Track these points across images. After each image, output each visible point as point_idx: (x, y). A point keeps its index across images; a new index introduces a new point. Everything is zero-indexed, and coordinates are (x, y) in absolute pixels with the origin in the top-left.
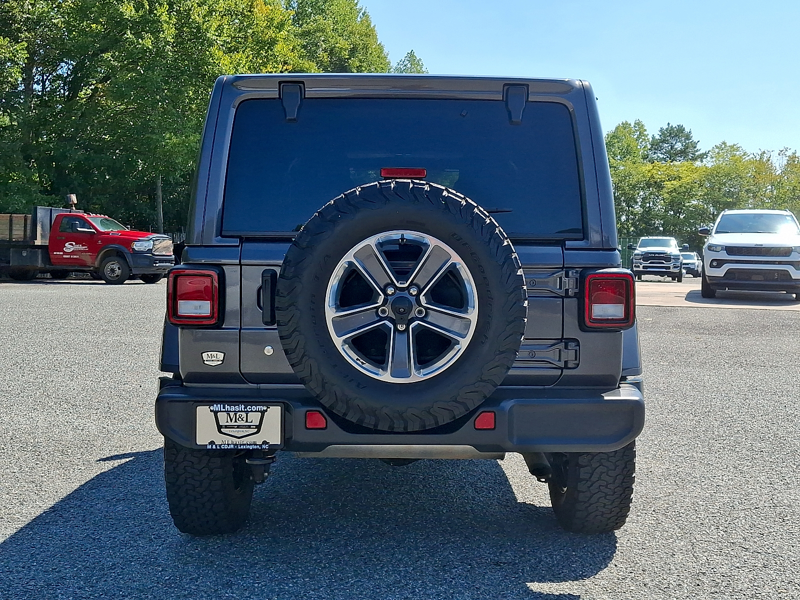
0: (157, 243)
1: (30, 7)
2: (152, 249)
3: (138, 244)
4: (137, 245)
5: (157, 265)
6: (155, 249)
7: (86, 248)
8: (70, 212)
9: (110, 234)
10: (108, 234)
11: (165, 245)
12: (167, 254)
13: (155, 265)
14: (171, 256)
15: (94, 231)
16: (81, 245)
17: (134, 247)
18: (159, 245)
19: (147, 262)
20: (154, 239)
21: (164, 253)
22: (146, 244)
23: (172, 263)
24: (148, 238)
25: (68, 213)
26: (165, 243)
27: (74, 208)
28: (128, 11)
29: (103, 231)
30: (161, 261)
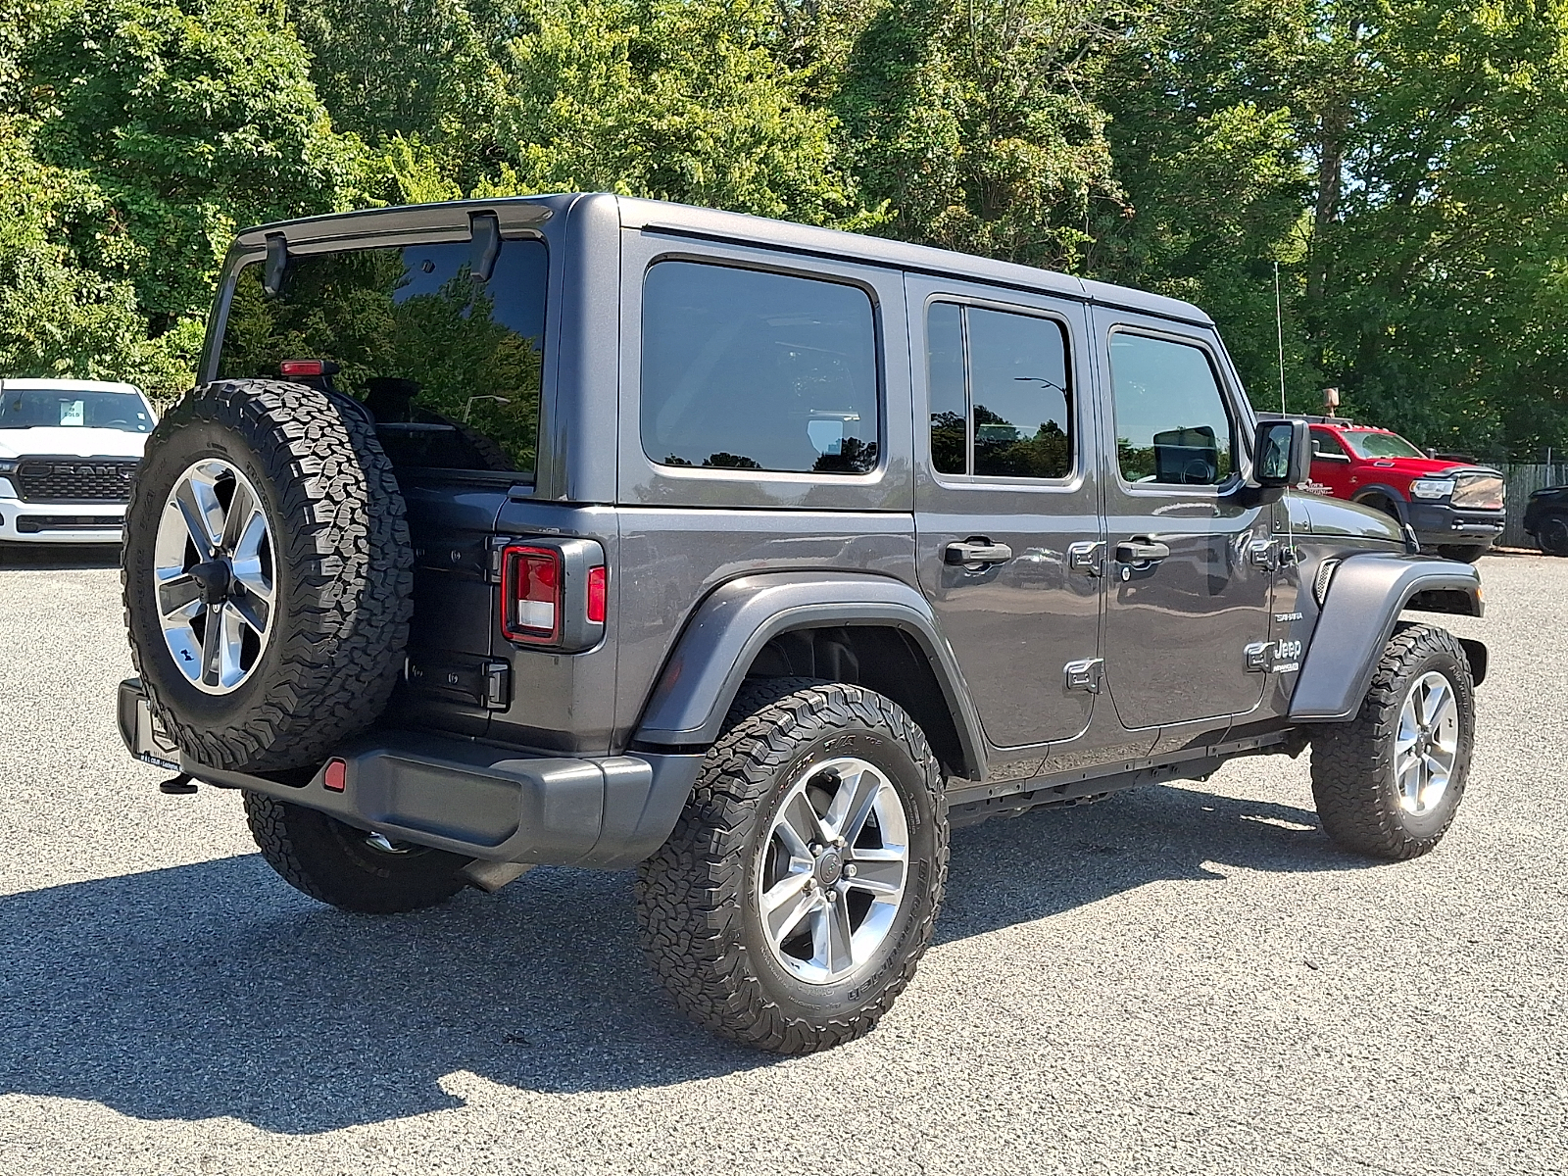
0: (1464, 482)
1: (1305, 40)
2: (1451, 496)
3: (1424, 484)
4: (1421, 486)
5: (1460, 527)
6: (1458, 496)
7: (1329, 491)
8: (1323, 422)
9: (1375, 464)
10: (1370, 463)
11: (1484, 488)
12: (1487, 507)
13: (1454, 527)
14: (1498, 510)
15: (1346, 457)
16: (1321, 485)
17: (1415, 490)
18: (1467, 487)
19: (1438, 520)
20: (1459, 475)
21: (1480, 505)
22: (1440, 485)
23: (1498, 526)
24: (1444, 472)
25: (1318, 425)
26: (1483, 485)
27: (1332, 414)
28: (1491, 19)
29: (1364, 458)
30: (1469, 520)
